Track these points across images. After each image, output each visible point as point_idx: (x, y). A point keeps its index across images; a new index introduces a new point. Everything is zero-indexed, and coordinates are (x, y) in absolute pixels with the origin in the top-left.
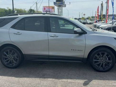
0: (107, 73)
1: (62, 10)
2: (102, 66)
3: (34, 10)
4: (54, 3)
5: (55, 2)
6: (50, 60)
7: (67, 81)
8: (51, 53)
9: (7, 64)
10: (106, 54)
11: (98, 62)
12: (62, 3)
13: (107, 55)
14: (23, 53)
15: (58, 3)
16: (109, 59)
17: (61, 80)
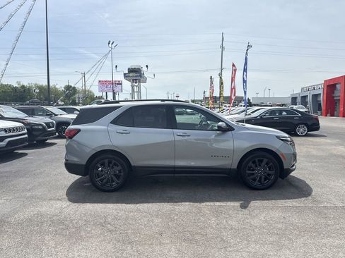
0: (268, 191)
1: (139, 87)
2: (260, 181)
3: (74, 88)
4: (125, 74)
5: (127, 72)
6: (176, 175)
7: (214, 205)
8: (181, 163)
9: (102, 185)
10: (265, 160)
11: (253, 174)
12: (140, 76)
13: (267, 164)
14: (132, 164)
15: (131, 75)
16: (270, 170)
17: (204, 204)
